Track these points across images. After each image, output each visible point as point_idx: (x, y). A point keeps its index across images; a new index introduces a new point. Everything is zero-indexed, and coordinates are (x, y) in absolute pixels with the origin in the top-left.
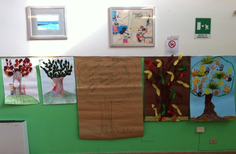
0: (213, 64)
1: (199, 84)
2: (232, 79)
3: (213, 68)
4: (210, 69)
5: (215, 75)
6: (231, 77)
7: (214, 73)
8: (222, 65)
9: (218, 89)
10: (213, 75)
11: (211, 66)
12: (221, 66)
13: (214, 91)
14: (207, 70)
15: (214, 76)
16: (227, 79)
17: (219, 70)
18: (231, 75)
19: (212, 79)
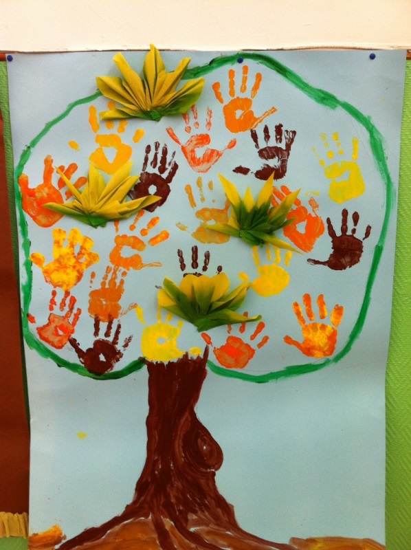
0: (203, 117)
1: (97, 286)
2: (368, 247)
3: (200, 153)
4: (175, 167)
5: (217, 214)
6: (359, 235)
7: (213, 201)
8: (279, 129)
9: (251, 329)
10: (200, 214)
11: (184, 138)
12: (272, 143)
13: (219, 336)
14: (150, 170)
15: (211, 223)
16: (323, 247)
17: (251, 176)
18: (356, 218)
19: (196, 243)
